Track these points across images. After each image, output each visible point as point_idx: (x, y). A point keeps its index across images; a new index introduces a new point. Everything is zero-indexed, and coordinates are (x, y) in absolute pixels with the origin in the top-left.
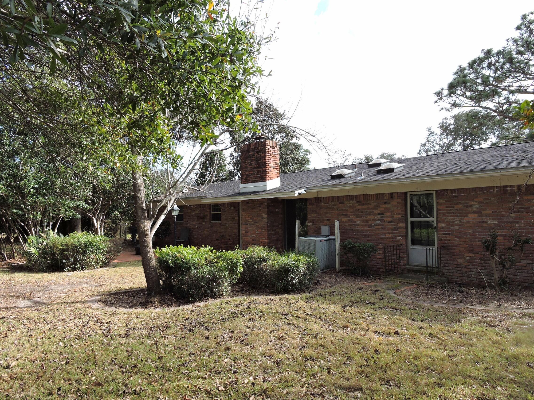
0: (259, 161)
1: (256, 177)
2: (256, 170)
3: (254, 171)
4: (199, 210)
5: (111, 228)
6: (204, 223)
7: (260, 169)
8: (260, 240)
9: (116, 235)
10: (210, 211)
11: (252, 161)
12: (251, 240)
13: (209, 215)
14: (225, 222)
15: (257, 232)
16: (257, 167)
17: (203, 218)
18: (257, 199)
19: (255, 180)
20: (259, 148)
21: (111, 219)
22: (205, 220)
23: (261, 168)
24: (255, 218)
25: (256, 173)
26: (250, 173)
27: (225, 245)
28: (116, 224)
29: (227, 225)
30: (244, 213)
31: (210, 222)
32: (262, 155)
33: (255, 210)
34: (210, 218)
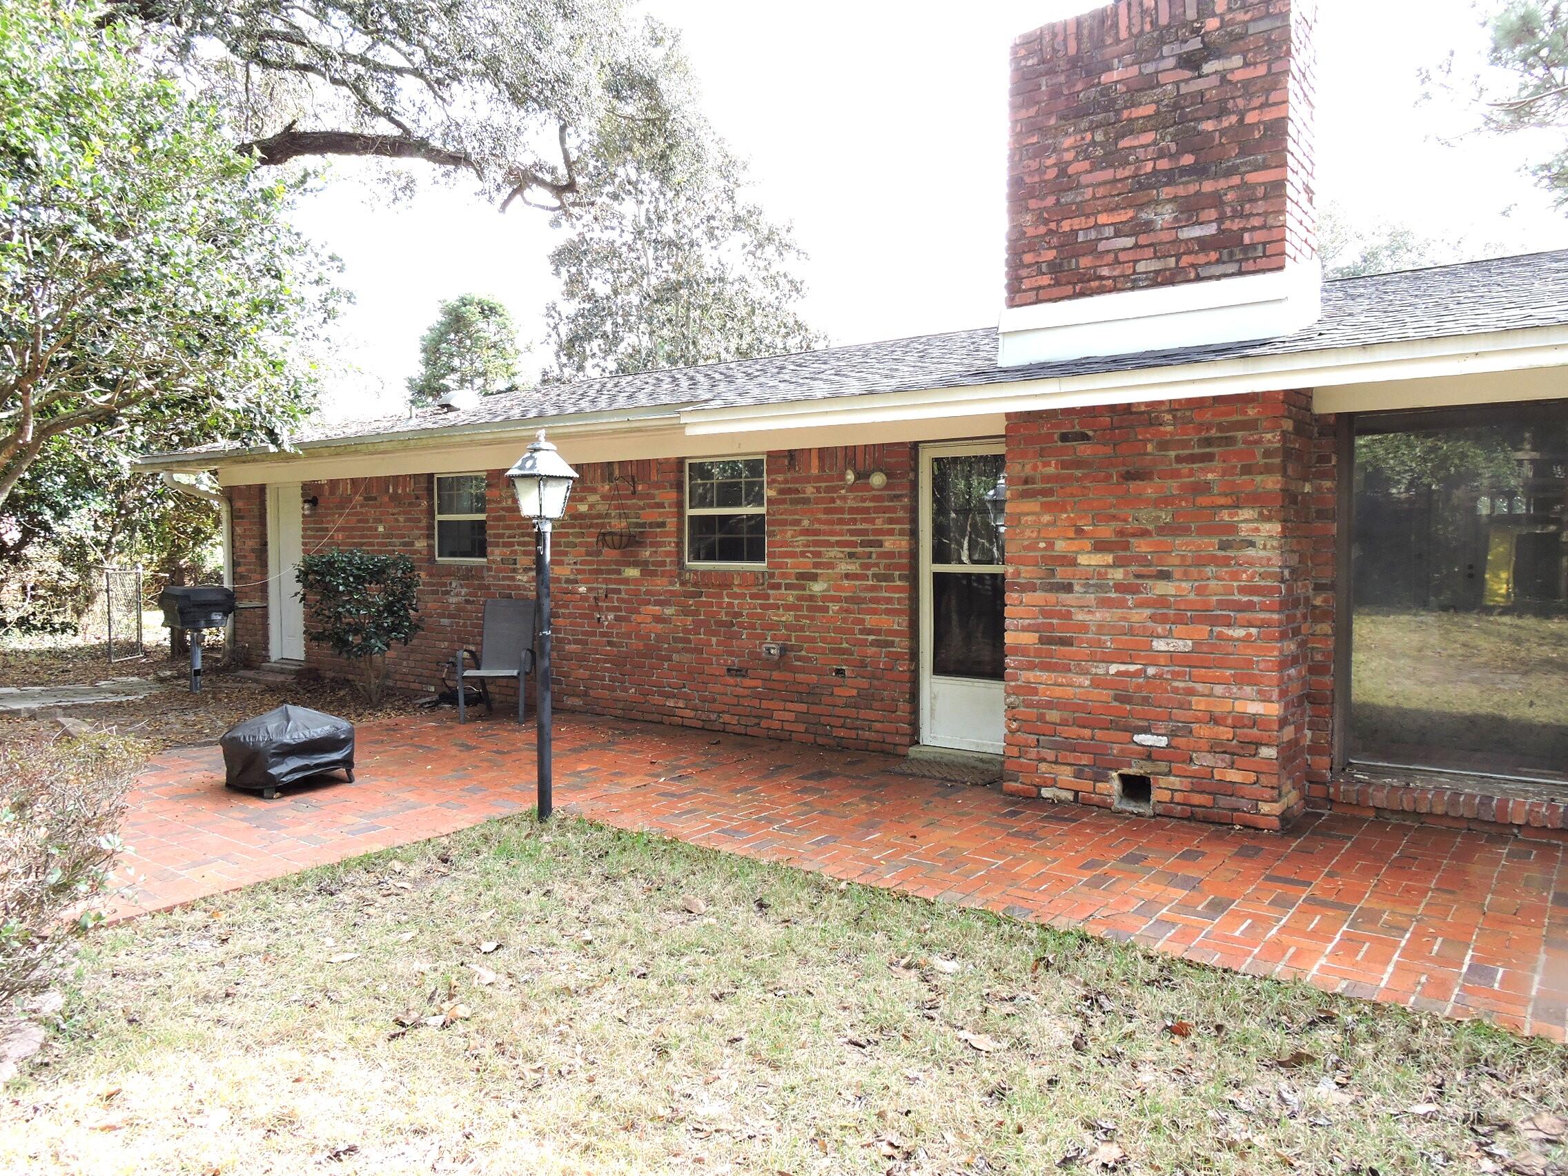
0: (1208, 126)
1: (1179, 248)
2: (1166, 192)
3: (1141, 207)
4: (593, 498)
5: (55, 590)
6: (632, 573)
7: (1208, 186)
8: (1199, 704)
9: (85, 619)
10: (680, 505)
11: (1130, 129)
12: (1106, 694)
13: (671, 523)
14: (793, 566)
15: (1159, 645)
16: (1185, 171)
17: (629, 543)
18: (1175, 407)
19: (1154, 265)
20: (1212, 24)
21: (56, 543)
22: (646, 553)
23: (1229, 173)
24: (1141, 546)
25: (1164, 216)
26: (1103, 219)
27: (803, 707)
28: (85, 570)
29: (818, 587)
30: (1032, 505)
31: (680, 563)
32: (1238, 76)
33: (1150, 490)
34: (679, 544)
